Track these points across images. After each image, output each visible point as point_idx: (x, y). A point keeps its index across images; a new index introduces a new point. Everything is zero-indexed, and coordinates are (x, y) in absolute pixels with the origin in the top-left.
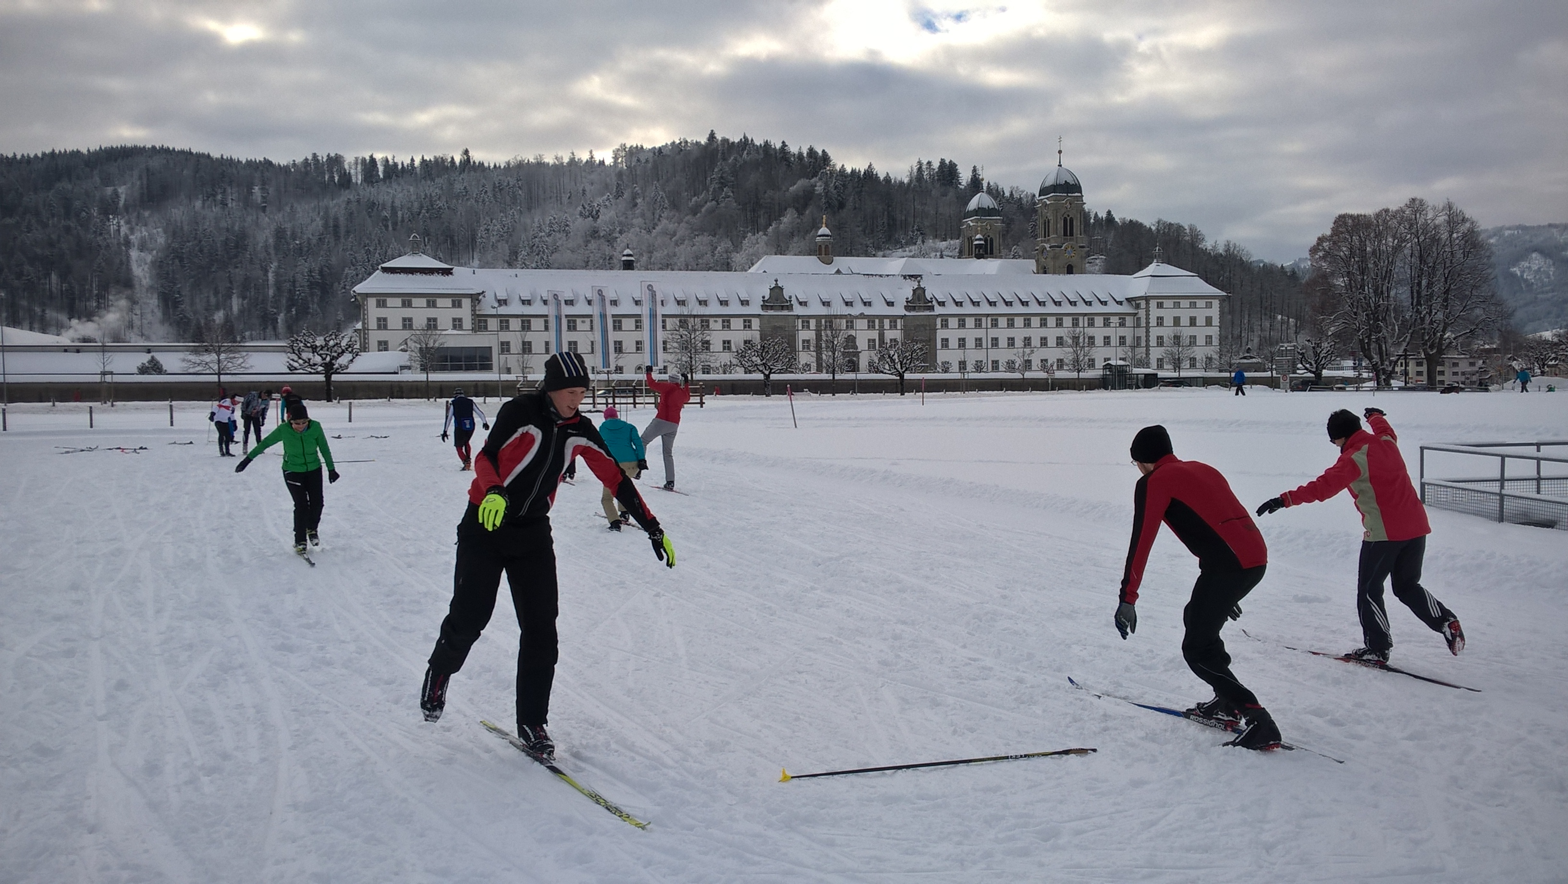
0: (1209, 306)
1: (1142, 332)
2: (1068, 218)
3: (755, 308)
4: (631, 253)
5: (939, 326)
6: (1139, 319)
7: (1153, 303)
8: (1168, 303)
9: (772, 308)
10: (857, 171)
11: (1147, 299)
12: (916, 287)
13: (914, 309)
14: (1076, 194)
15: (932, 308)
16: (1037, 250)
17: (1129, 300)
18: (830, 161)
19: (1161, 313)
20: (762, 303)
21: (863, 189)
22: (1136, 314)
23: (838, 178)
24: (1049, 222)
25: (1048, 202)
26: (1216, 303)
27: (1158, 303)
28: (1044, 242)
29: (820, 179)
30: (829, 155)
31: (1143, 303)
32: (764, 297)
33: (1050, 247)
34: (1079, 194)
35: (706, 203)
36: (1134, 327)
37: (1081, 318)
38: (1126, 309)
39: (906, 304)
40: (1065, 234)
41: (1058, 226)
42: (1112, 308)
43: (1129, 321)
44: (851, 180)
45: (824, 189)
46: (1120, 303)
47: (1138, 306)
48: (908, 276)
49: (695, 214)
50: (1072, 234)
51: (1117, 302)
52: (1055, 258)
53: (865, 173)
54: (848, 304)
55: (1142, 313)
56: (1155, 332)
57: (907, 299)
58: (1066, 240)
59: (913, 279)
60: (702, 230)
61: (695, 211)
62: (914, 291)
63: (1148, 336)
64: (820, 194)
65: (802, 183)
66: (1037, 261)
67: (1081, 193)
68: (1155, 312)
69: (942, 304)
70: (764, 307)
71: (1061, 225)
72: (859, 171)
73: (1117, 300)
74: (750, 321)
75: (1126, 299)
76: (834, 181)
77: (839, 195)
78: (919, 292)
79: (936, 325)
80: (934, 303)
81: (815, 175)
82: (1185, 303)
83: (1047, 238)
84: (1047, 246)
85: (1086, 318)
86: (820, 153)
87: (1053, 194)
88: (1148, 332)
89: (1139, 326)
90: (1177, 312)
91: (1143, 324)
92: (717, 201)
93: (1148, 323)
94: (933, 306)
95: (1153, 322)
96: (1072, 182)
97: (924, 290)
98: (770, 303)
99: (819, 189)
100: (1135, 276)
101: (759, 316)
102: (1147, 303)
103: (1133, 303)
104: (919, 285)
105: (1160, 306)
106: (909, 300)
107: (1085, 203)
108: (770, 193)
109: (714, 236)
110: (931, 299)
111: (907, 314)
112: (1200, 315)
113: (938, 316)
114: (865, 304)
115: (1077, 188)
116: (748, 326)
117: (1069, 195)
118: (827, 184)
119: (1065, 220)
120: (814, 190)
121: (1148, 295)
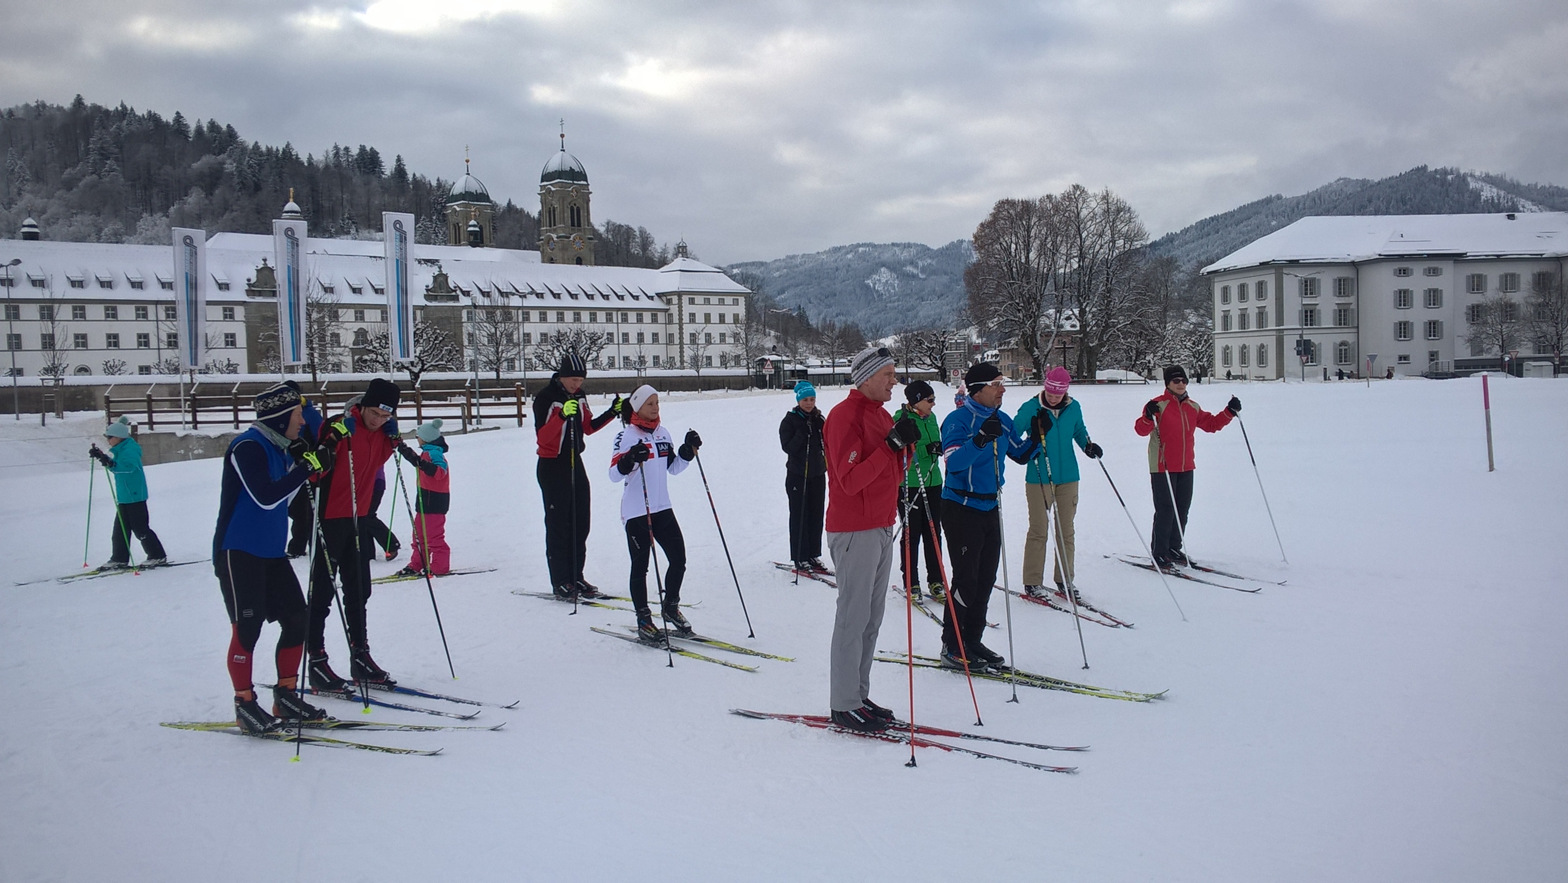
0: (735, 302)
1: (674, 329)
2: (575, 208)
3: (238, 294)
4: (34, 223)
5: (465, 319)
6: (671, 315)
7: (685, 299)
8: (699, 299)
9: (260, 293)
10: (274, 149)
11: (680, 294)
12: (437, 273)
13: (435, 298)
14: (582, 182)
15: (456, 298)
16: (542, 240)
17: (659, 295)
18: (237, 138)
19: (693, 309)
20: (247, 287)
21: (283, 170)
22: (668, 310)
23: (252, 156)
24: (554, 211)
25: (553, 189)
26: (742, 300)
27: (689, 298)
28: (550, 231)
29: (230, 157)
30: (236, 130)
31: (675, 299)
32: (249, 280)
33: (557, 238)
34: (585, 183)
35: (84, 176)
36: (666, 324)
37: (614, 313)
38: (657, 304)
39: (426, 293)
40: (573, 225)
41: (566, 215)
42: (644, 303)
43: (661, 317)
44: (268, 159)
45: (237, 167)
46: (651, 298)
47: (669, 302)
48: (423, 260)
49: (69, 189)
50: (579, 225)
51: (648, 297)
52: (564, 249)
53: (283, 153)
54: (356, 291)
55: (674, 309)
56: (688, 329)
57: (427, 286)
58: (574, 231)
59: (429, 264)
60: (82, 208)
61: (69, 185)
62: (435, 278)
63: (681, 333)
64: (232, 174)
65: (206, 160)
66: (542, 253)
67: (586, 180)
68: (687, 309)
69: (467, 294)
70: (250, 292)
71: (568, 214)
72: (277, 150)
73: (649, 295)
74: (232, 310)
75: (657, 294)
76: (247, 159)
77: (254, 176)
78: (441, 279)
79: (461, 318)
80: (458, 292)
81: (222, 151)
82: (714, 300)
83: (552, 227)
84: (554, 236)
85: (619, 313)
86: (224, 127)
87: (559, 180)
88: (681, 329)
89: (670, 322)
90: (707, 309)
91: (676, 319)
92: (99, 175)
93: (681, 319)
94: (458, 296)
95: (686, 319)
96: (577, 170)
97: (446, 277)
98: (257, 287)
99: (230, 167)
100: (662, 269)
101: (243, 303)
102: (680, 299)
103: (664, 298)
104: (440, 271)
105: (692, 302)
106: (430, 287)
107: (591, 193)
108: (168, 168)
109: (98, 214)
110: (455, 287)
111: (429, 304)
112: (729, 311)
113: (464, 307)
114: (377, 291)
115: (582, 176)
116: (229, 315)
117: (575, 182)
118: (240, 163)
119: (572, 209)
120: (223, 168)
121: (680, 290)
